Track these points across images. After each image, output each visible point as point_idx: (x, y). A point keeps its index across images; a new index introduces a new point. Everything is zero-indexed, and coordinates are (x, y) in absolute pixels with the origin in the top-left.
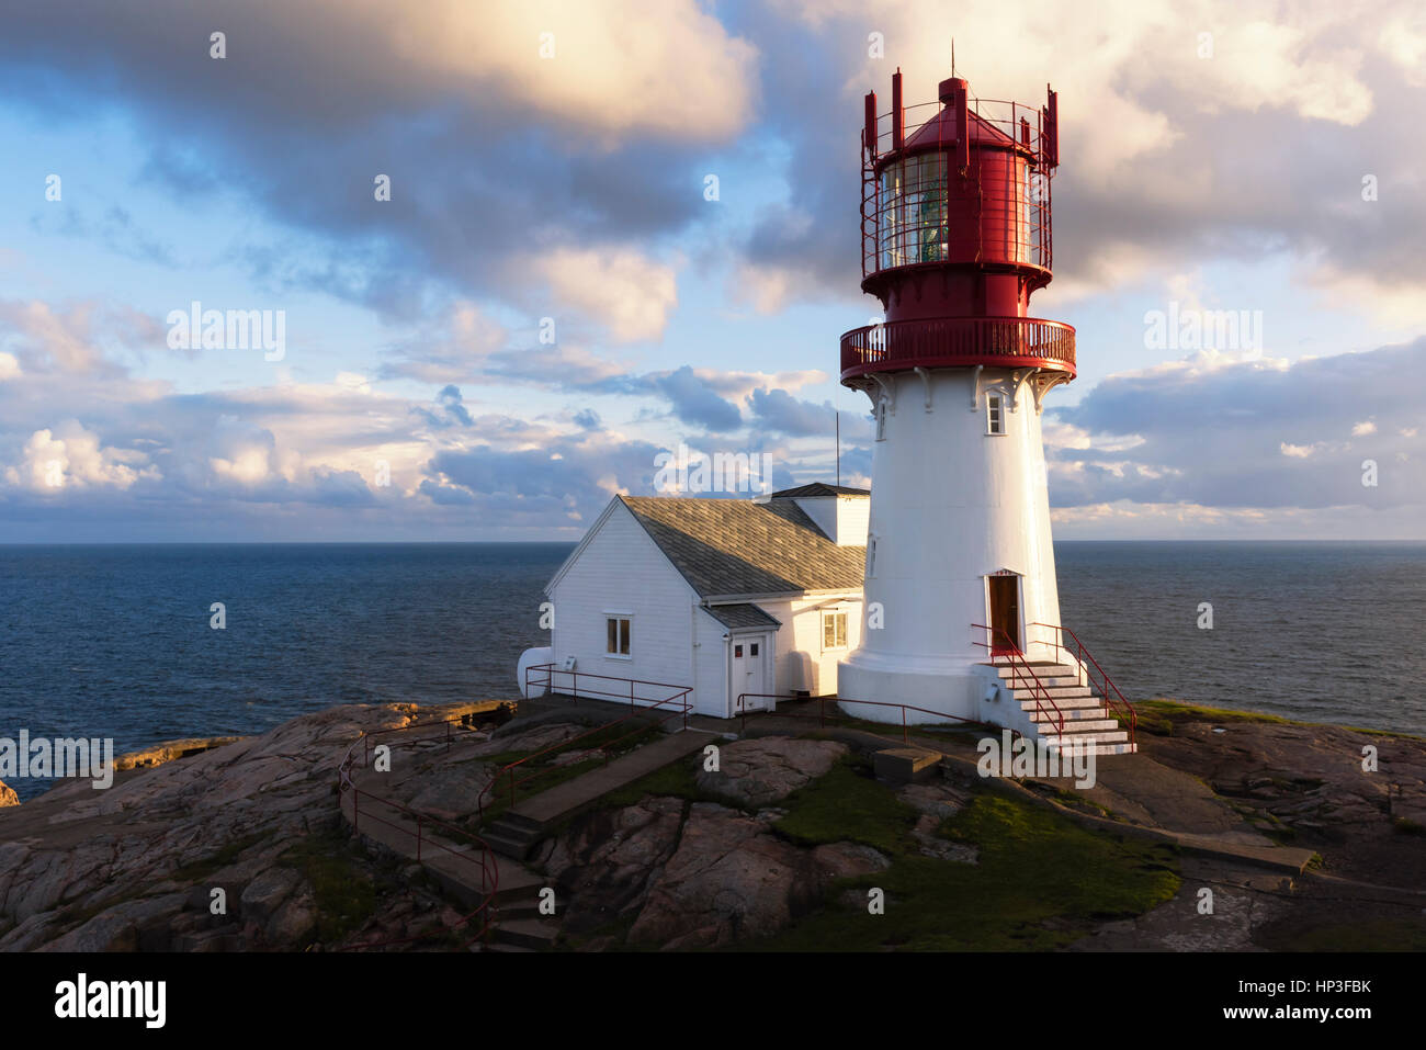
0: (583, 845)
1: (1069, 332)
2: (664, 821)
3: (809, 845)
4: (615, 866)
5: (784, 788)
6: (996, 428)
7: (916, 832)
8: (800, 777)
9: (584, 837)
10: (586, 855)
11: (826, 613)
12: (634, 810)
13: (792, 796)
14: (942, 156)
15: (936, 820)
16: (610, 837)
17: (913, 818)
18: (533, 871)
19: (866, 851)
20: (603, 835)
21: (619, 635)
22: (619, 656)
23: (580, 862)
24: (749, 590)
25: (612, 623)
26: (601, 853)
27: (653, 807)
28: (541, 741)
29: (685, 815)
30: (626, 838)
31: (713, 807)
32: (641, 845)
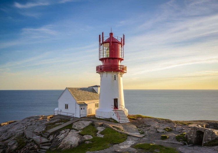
0: (55, 136)
1: (126, 67)
2: (67, 132)
3: (83, 135)
4: (59, 139)
5: (82, 128)
6: (115, 79)
7: (97, 133)
8: (85, 126)
9: (56, 135)
10: (55, 137)
11: (95, 103)
12: (63, 131)
13: (83, 129)
14: (109, 43)
15: (100, 132)
16: (59, 135)
17: (97, 131)
18: (48, 139)
19: (90, 136)
20: (58, 134)
21: (67, 107)
22: (66, 109)
23: (54, 138)
24: (84, 100)
25: (66, 105)
26: (57, 137)
27: (66, 130)
28: (54, 121)
29: (69, 131)
30: (61, 135)
31: (73, 130)
32: (63, 136)
